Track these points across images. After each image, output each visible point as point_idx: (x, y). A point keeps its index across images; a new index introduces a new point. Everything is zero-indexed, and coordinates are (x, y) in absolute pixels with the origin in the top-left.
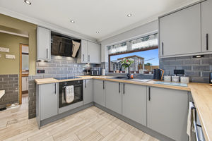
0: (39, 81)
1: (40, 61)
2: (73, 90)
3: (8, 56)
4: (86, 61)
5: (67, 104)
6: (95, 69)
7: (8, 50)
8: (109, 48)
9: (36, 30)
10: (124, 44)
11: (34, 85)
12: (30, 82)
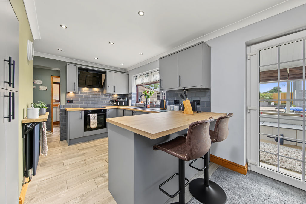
0: (68, 109)
1: (69, 93)
2: (96, 117)
3: (42, 88)
4: (111, 92)
5: (91, 129)
6: (121, 100)
7: (41, 82)
8: (136, 78)
9: (66, 66)
10: (147, 75)
11: (65, 114)
12: (61, 110)
